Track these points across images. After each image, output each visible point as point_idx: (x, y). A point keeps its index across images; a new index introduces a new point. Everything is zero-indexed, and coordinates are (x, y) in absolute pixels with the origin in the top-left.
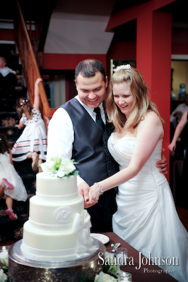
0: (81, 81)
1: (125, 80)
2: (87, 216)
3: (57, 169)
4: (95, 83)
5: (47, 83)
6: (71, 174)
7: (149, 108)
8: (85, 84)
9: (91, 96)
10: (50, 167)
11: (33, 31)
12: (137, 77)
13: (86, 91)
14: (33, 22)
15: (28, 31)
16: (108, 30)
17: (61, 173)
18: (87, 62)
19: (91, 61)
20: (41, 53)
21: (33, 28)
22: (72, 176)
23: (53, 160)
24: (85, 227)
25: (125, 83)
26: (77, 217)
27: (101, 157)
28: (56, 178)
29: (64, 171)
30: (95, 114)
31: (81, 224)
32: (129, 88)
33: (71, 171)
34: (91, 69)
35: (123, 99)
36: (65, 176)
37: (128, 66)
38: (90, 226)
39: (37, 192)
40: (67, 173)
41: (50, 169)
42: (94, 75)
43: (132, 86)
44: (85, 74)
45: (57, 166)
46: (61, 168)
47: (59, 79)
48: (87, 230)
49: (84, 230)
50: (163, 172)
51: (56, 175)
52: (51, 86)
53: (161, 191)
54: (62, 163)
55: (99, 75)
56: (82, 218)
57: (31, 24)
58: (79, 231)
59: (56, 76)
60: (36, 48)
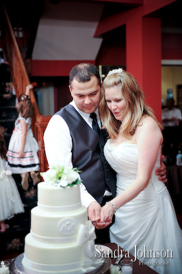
0: (76, 86)
1: (115, 84)
2: (91, 227)
3: (60, 178)
4: (90, 87)
5: (36, 90)
6: (74, 183)
7: (145, 113)
8: (80, 89)
9: (87, 101)
10: (52, 176)
11: (20, 38)
12: (129, 81)
13: (81, 96)
14: (20, 29)
15: (17, 38)
16: (96, 36)
17: (64, 182)
18: (81, 66)
19: (86, 65)
20: (28, 60)
21: (21, 35)
22: (75, 186)
23: (54, 169)
24: (90, 239)
25: (115, 87)
26: (81, 228)
27: (98, 164)
28: (59, 188)
29: (67, 180)
30: (91, 120)
31: (86, 235)
32: (120, 92)
33: (74, 180)
34: (86, 74)
35: (116, 103)
36: (68, 185)
37: (120, 70)
38: (95, 237)
39: (38, 203)
40: (70, 182)
41: (52, 178)
42: (89, 80)
43: (124, 90)
44: (80, 78)
45: (60, 175)
46: (64, 177)
47: (47, 86)
48: (92, 242)
49: (89, 242)
50: (162, 180)
51: (59, 185)
52: (39, 93)
53: (161, 200)
54: (64, 172)
55: (94, 79)
56: (87, 229)
57: (18, 31)
58: (85, 243)
59: (44, 84)
60: (25, 55)
